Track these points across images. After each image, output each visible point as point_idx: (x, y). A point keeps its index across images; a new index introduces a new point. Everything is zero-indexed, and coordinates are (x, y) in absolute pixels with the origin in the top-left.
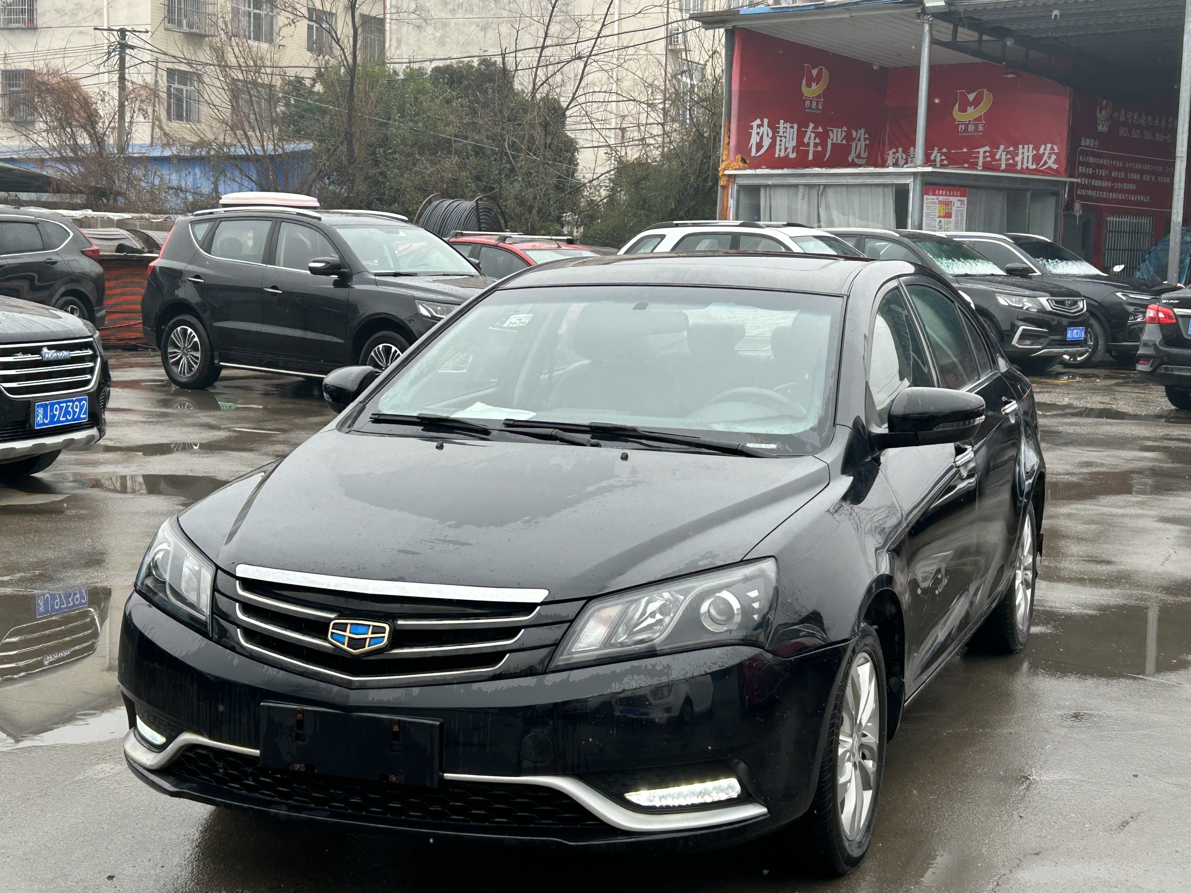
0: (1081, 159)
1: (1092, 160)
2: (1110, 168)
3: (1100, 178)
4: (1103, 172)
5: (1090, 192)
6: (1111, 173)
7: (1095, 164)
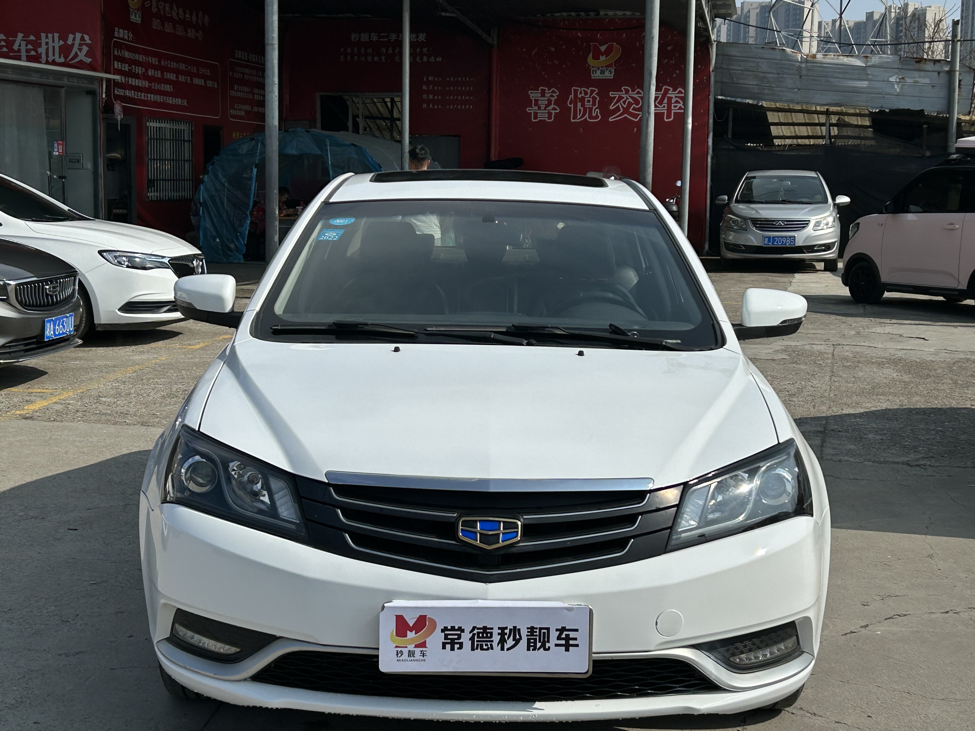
0: (116, 53)
1: (127, 55)
2: (147, 66)
3: (136, 76)
4: (139, 70)
5: (128, 93)
6: (147, 70)
7: (130, 59)
